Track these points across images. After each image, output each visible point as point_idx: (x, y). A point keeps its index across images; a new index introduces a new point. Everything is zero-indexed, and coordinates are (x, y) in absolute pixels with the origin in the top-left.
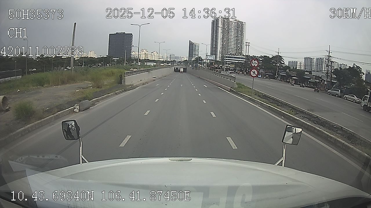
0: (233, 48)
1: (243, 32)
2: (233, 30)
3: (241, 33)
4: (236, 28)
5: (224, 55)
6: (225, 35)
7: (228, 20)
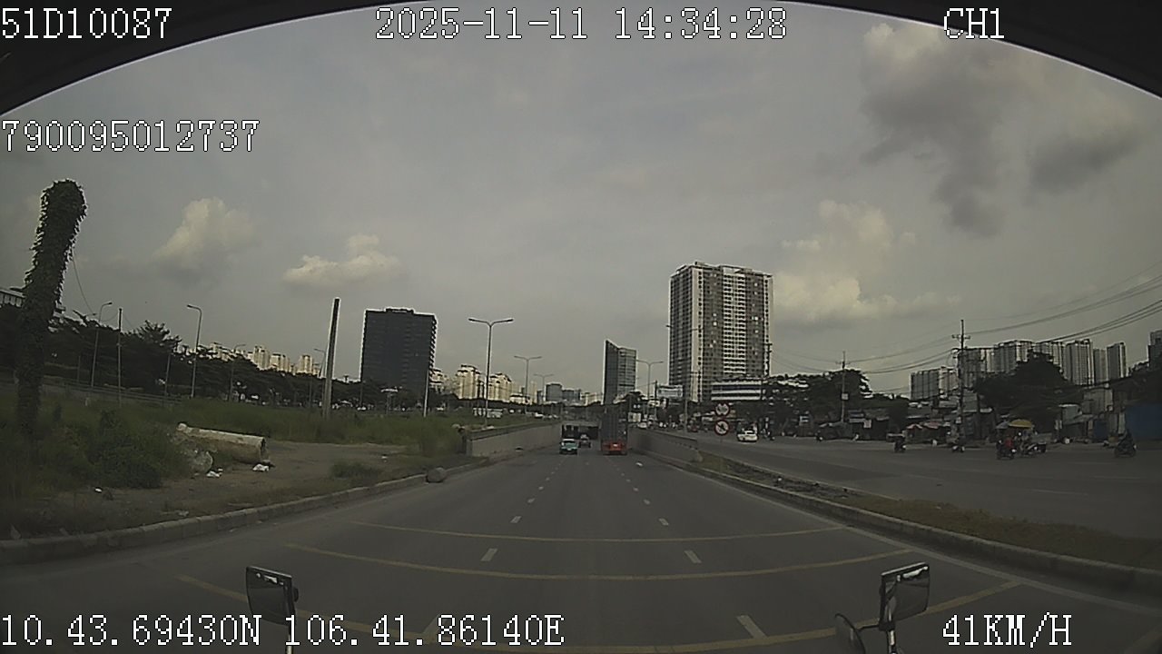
0: (738, 359)
1: (763, 306)
2: (734, 302)
3: (758, 308)
4: (743, 296)
5: (710, 382)
6: (712, 319)
7: (718, 272)
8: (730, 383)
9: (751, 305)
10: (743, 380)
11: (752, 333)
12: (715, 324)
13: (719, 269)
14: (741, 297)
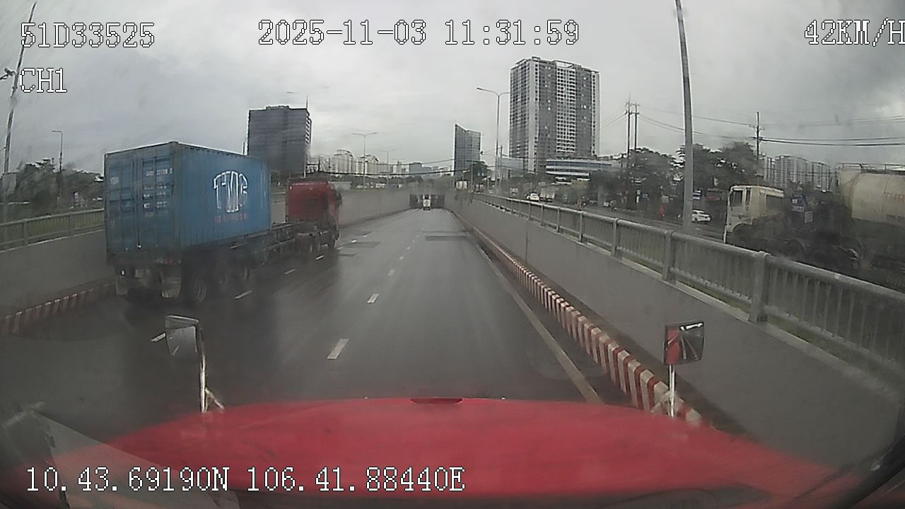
0: (569, 139)
1: (591, 97)
2: (566, 92)
3: (586, 98)
4: (574, 87)
5: (545, 159)
6: (546, 105)
7: (552, 66)
8: (563, 160)
9: (580, 95)
10: (573, 158)
11: (581, 118)
12: (549, 109)
13: (553, 63)
14: (572, 88)
